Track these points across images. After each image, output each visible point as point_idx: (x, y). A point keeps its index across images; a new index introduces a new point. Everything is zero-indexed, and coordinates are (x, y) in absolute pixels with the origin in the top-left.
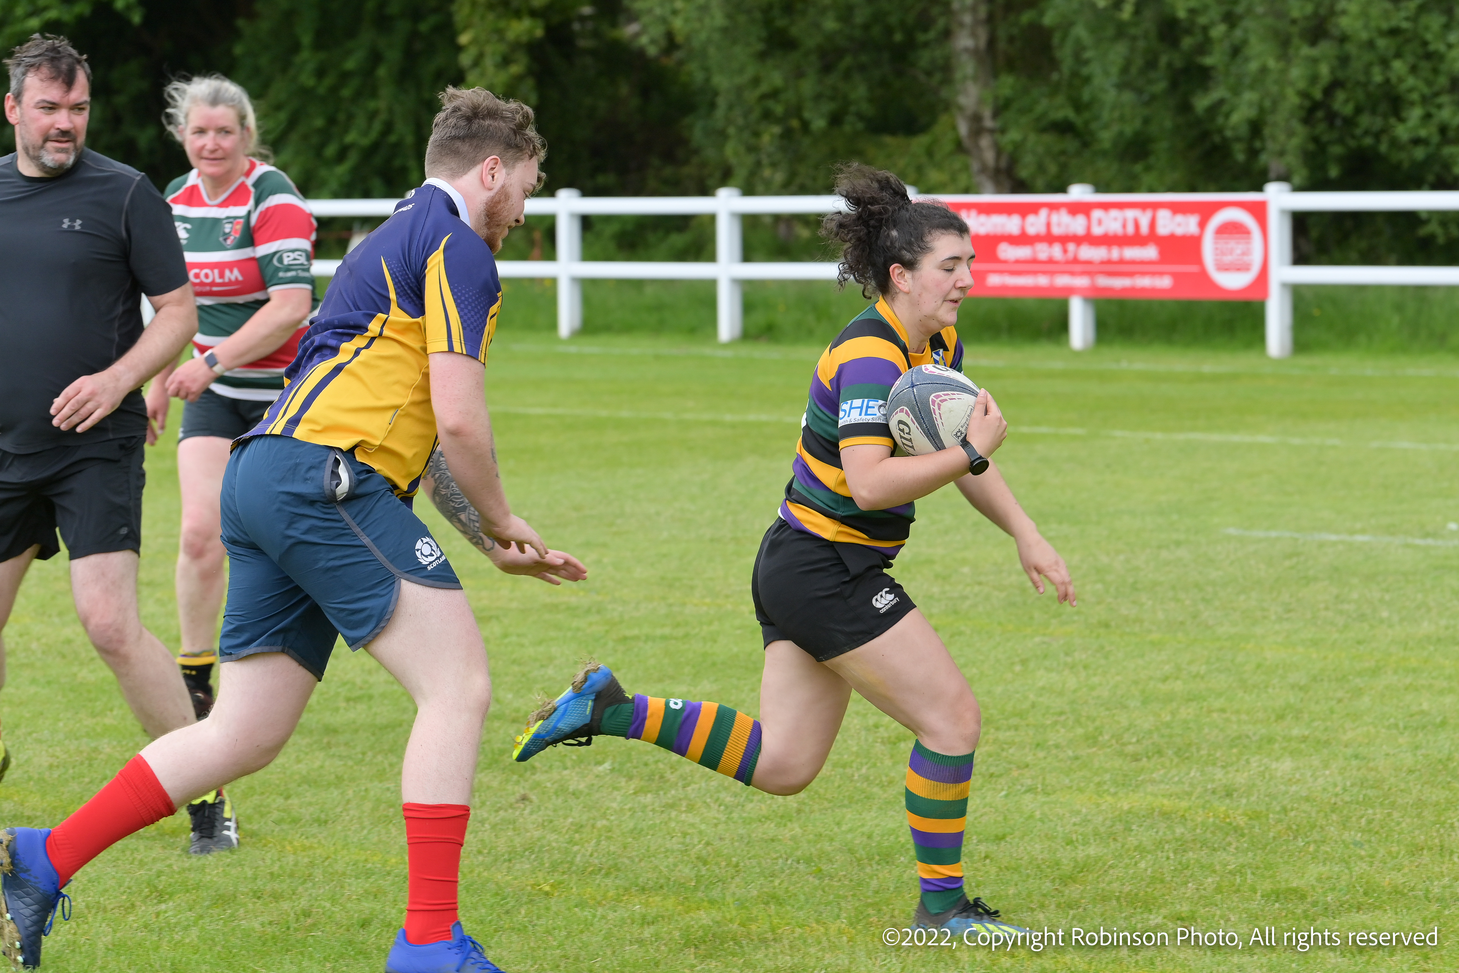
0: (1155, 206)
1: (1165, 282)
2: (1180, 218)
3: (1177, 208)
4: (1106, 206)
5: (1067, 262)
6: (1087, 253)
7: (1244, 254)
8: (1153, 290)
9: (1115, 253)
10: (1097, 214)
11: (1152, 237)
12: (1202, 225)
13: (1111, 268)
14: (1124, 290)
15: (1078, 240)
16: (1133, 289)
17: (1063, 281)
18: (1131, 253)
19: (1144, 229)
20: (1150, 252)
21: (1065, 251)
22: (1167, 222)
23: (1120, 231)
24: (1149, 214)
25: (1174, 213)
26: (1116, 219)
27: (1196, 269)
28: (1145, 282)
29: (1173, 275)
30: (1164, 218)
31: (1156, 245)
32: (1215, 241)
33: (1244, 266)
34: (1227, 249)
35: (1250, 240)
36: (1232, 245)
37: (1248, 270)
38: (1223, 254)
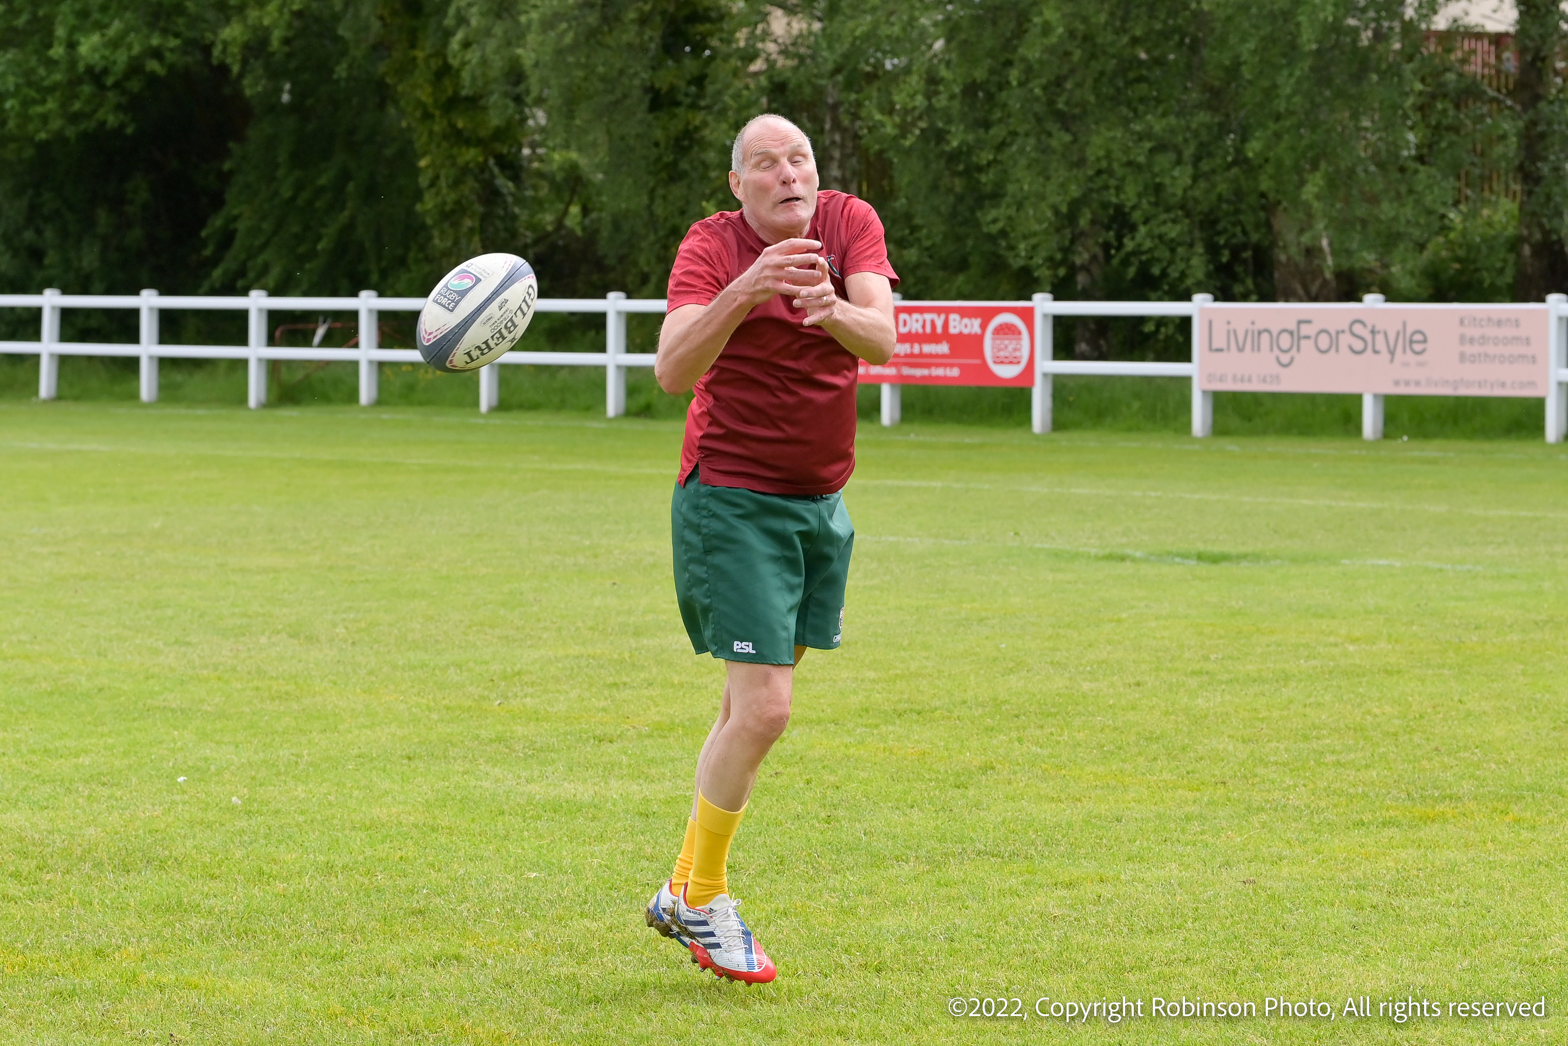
0: (948, 311)
1: (955, 372)
2: (966, 321)
3: (964, 313)
4: (910, 311)
7: (1015, 350)
8: (945, 378)
9: (916, 349)
10: (903, 316)
11: (945, 336)
12: (984, 327)
13: (913, 360)
14: (923, 378)
16: (930, 377)
18: (928, 348)
19: (939, 330)
20: (943, 348)
22: (956, 323)
23: (920, 331)
24: (943, 317)
25: (962, 317)
26: (917, 321)
27: (978, 361)
28: (939, 372)
29: (960, 366)
30: (955, 320)
31: (947, 342)
32: (993, 339)
33: (1015, 360)
34: (1003, 346)
35: (1020, 339)
36: (1006, 342)
37: (1019, 363)
38: (999, 350)
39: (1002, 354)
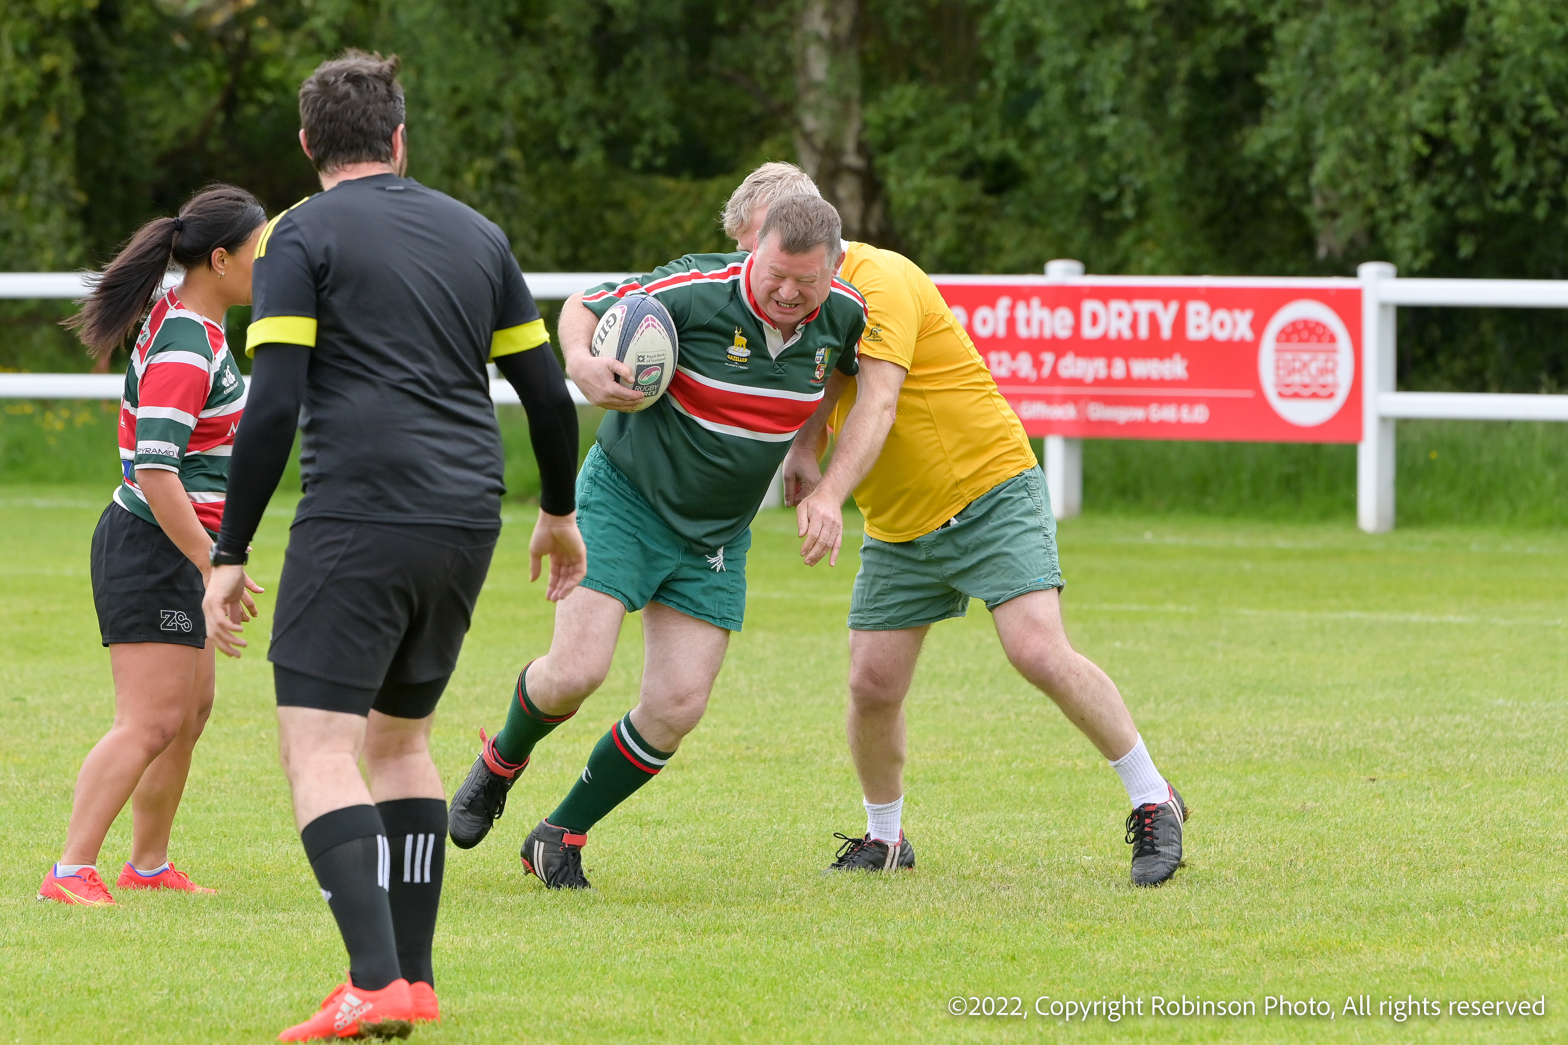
0: (1184, 296)
1: (1199, 414)
2: (1222, 314)
3: (1218, 299)
4: (1105, 295)
5: (1040, 381)
6: (1074, 367)
7: (1324, 371)
8: (1179, 425)
9: (1119, 369)
10: (1089, 306)
11: (1179, 343)
12: (1258, 326)
13: (1111, 391)
14: (1132, 425)
16: (1146, 425)
17: (1033, 410)
18: (1145, 368)
19: (1166, 332)
20: (1175, 368)
21: (1038, 364)
22: (1203, 320)
23: (1127, 334)
24: (1174, 307)
25: (1214, 308)
26: (1120, 315)
27: (1247, 394)
28: (1168, 414)
29: (1210, 402)
30: (1198, 313)
31: (1183, 357)
32: (1278, 350)
33: (1323, 392)
34: (1297, 365)
35: (1334, 351)
36: (1306, 357)
37: (1331, 396)
38: (1292, 371)
39: (1296, 379)
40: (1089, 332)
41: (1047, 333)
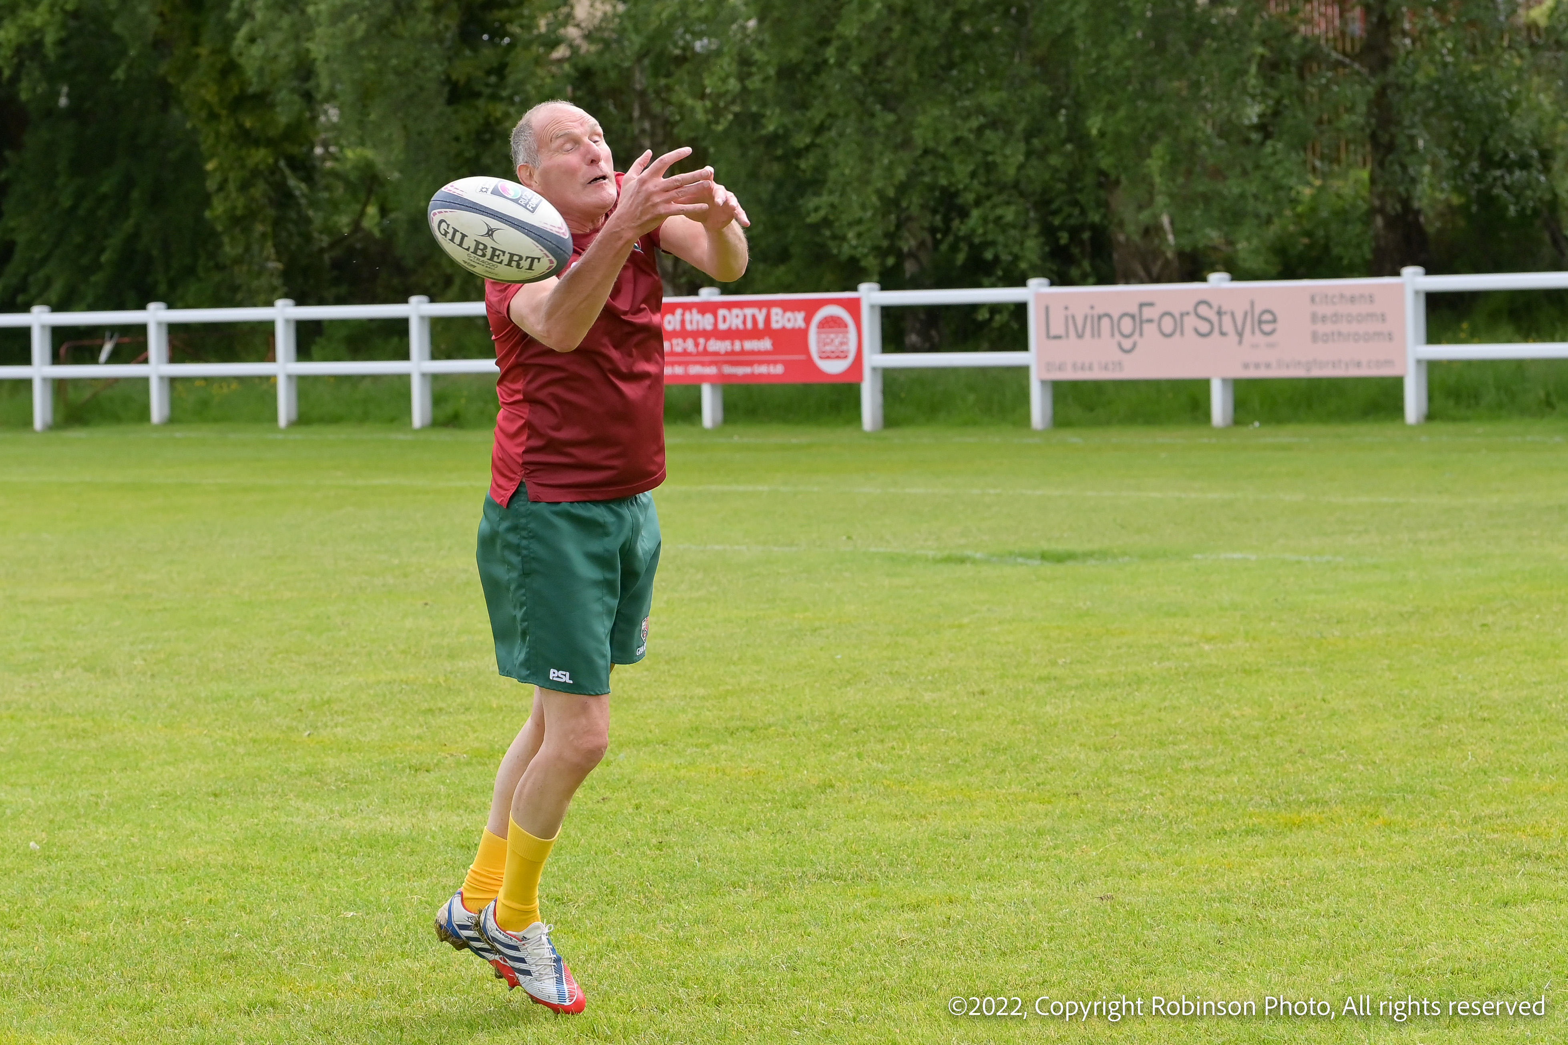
0: (769, 305)
1: (779, 369)
2: (789, 314)
3: (787, 306)
4: (729, 306)
5: (698, 354)
6: (715, 345)
7: (842, 344)
8: (769, 376)
9: (737, 346)
10: (722, 312)
11: (767, 331)
12: (808, 320)
13: (734, 358)
14: (745, 376)
15: (708, 335)
16: (753, 376)
17: (695, 370)
18: (750, 345)
19: (761, 325)
20: (766, 344)
21: (697, 345)
22: (779, 318)
23: (741, 327)
24: (764, 311)
25: (785, 310)
26: (737, 316)
27: (802, 357)
28: (762, 369)
29: (784, 363)
30: (777, 314)
31: (771, 338)
32: (819, 333)
33: (842, 355)
35: (847, 332)
36: (832, 336)
37: (846, 357)
38: (825, 345)
39: (828, 348)
40: (722, 326)
41: (701, 327)
